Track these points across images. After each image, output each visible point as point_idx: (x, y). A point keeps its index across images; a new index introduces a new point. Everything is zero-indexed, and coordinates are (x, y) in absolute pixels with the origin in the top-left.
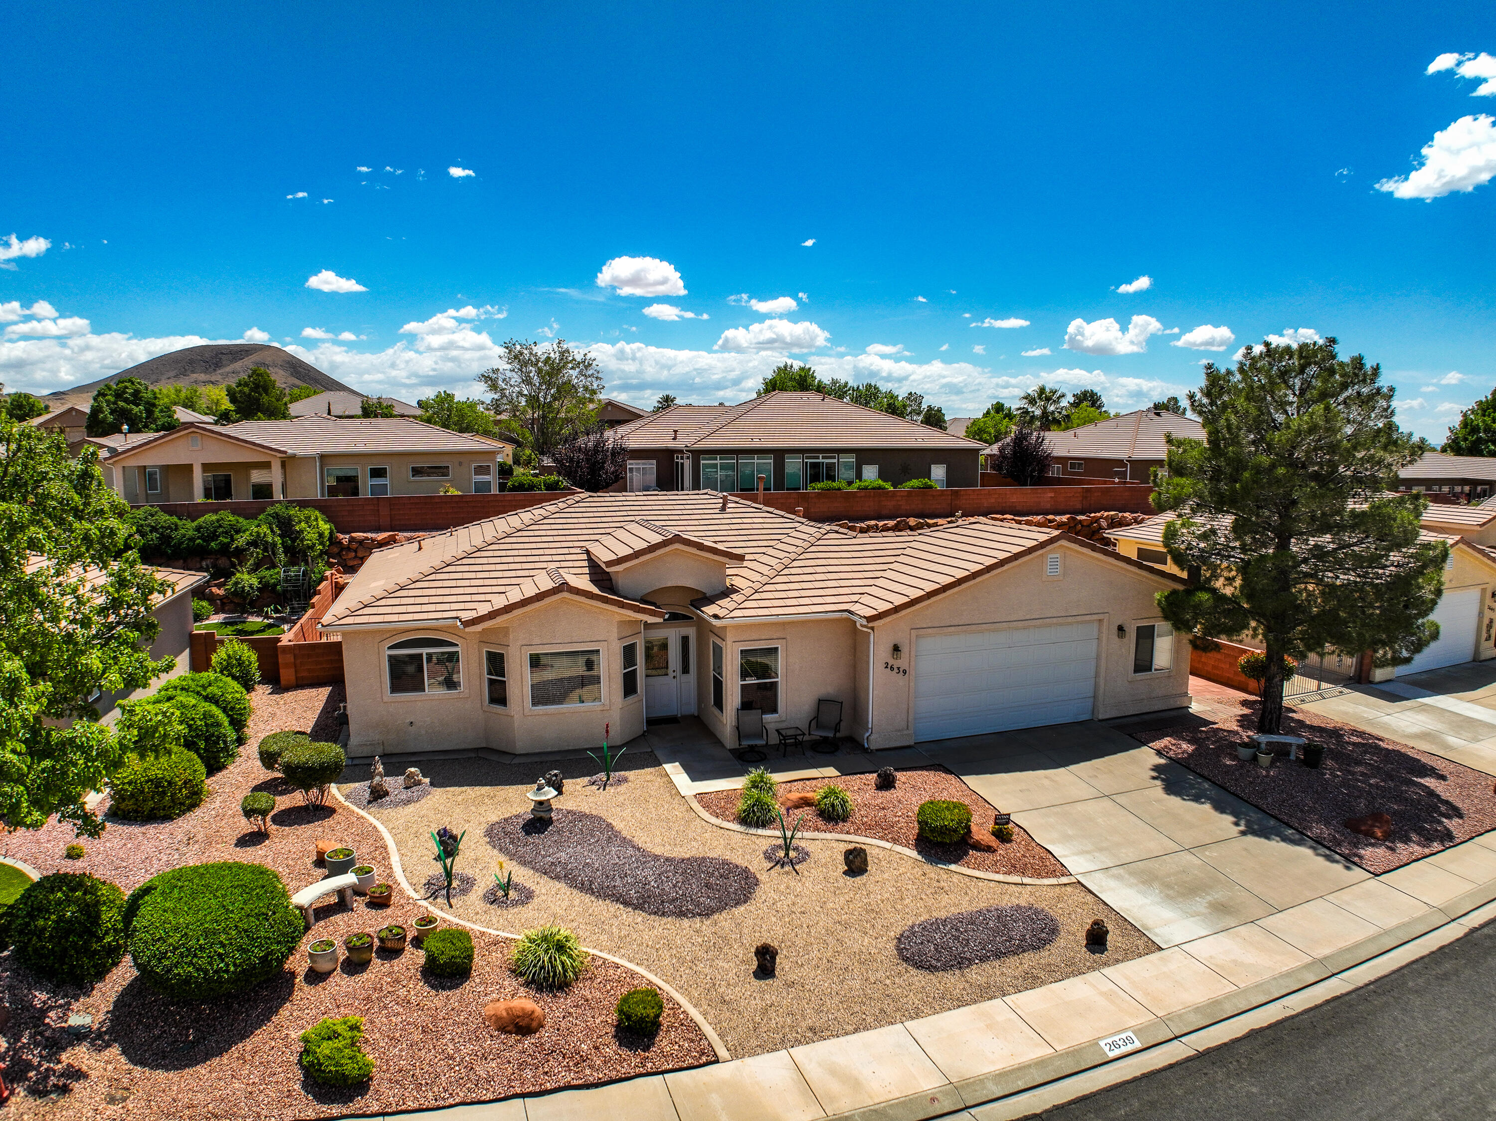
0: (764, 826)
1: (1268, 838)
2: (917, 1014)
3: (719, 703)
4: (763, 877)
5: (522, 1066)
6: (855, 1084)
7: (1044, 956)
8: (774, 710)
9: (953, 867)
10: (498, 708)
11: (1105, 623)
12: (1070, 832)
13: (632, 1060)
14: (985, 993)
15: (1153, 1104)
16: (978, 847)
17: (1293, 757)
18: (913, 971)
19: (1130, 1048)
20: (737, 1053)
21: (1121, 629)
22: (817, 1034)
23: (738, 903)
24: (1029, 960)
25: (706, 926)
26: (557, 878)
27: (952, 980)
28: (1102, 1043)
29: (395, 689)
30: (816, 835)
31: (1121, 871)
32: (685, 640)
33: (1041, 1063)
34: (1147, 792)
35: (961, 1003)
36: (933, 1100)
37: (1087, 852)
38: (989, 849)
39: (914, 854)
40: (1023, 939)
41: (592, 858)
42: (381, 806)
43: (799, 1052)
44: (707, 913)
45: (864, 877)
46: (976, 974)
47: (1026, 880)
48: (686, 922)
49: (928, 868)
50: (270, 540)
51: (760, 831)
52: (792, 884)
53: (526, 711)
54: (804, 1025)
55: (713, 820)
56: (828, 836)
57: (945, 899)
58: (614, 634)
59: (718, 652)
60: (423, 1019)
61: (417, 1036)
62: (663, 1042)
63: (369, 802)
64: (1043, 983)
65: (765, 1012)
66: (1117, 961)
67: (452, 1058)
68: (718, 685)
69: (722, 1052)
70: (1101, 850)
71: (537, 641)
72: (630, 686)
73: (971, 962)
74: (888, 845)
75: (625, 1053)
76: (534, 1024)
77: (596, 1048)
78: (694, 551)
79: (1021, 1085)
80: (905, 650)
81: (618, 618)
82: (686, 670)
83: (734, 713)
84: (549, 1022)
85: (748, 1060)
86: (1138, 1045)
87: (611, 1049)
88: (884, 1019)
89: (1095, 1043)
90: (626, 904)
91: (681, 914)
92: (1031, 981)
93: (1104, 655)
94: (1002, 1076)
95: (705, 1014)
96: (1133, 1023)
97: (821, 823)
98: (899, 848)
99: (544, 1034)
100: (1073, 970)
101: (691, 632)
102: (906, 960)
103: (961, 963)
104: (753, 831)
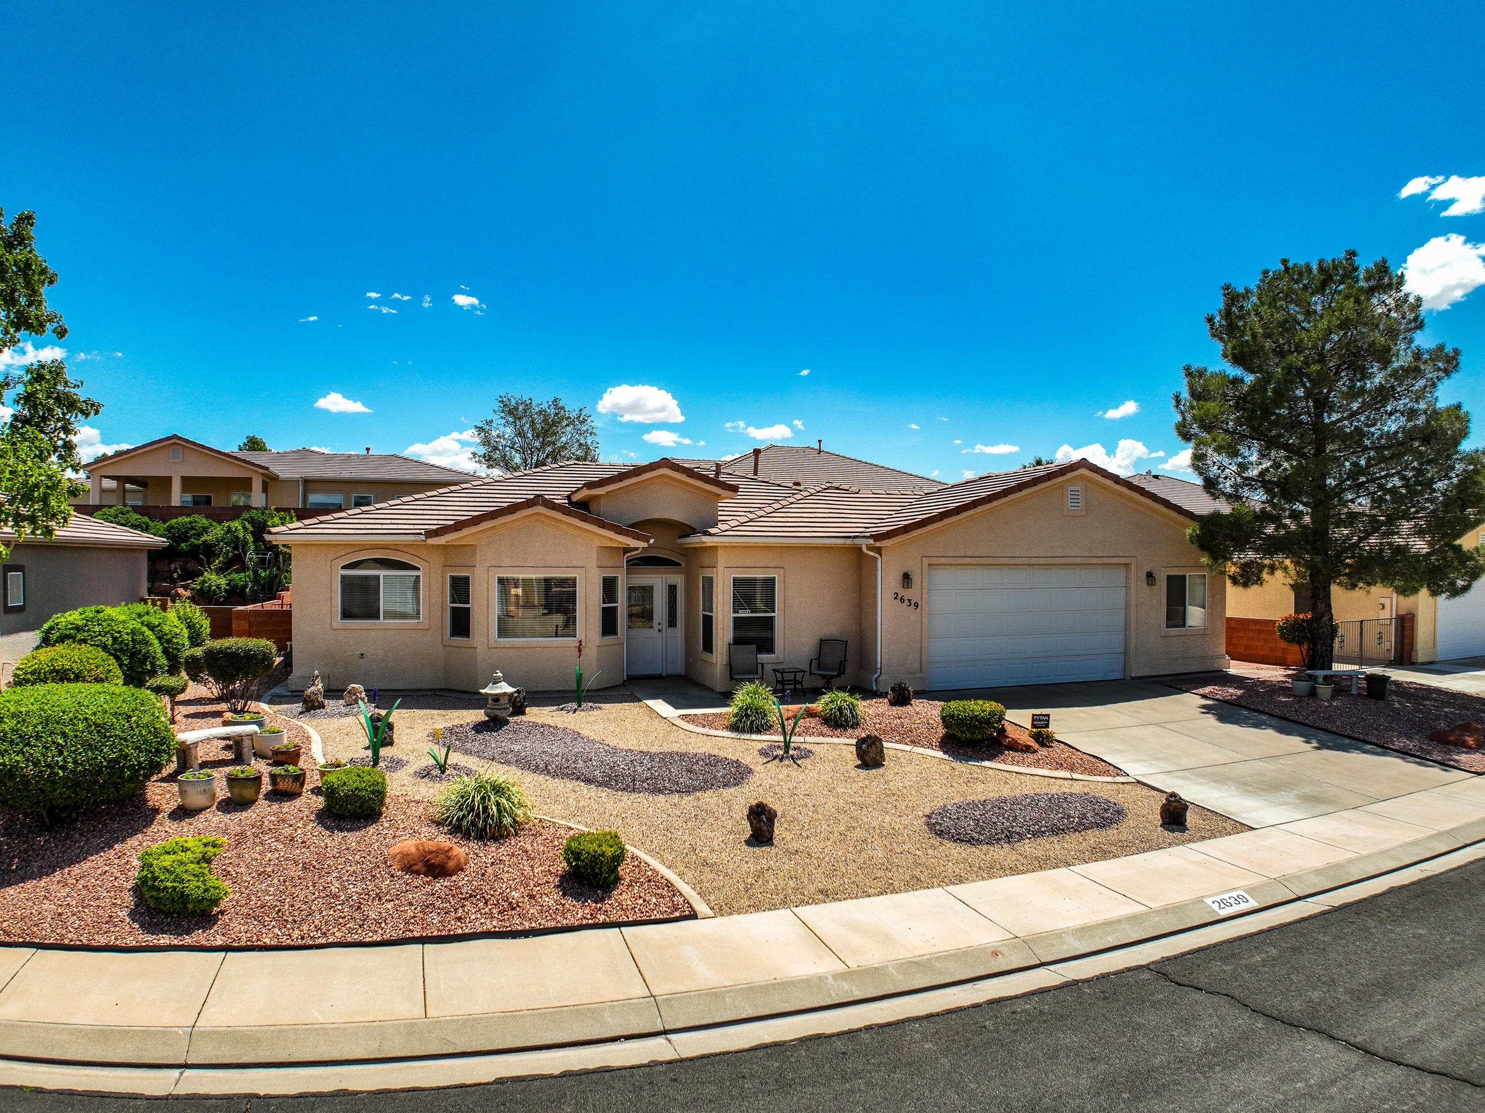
0: (758, 732)
2: (960, 880)
3: (708, 646)
4: (759, 768)
5: (427, 908)
6: (887, 939)
7: (1112, 833)
8: (770, 649)
9: (987, 763)
10: (460, 641)
11: (1133, 568)
12: (1118, 747)
13: (579, 911)
14: (1043, 863)
15: (1295, 950)
16: (1015, 746)
17: (1355, 692)
18: (949, 844)
19: (1243, 907)
20: (722, 910)
21: (1150, 575)
22: (827, 895)
23: (725, 785)
24: (1093, 837)
25: (688, 801)
26: (508, 762)
27: (1001, 853)
28: (1209, 901)
29: (346, 616)
30: (821, 739)
31: (1186, 773)
32: (672, 589)
33: (1133, 919)
34: (1198, 722)
35: (1014, 871)
36: (995, 954)
37: (1145, 761)
38: (1027, 749)
39: (940, 754)
40: (1084, 816)
41: (552, 750)
42: (314, 716)
43: (805, 911)
44: (688, 790)
45: (881, 770)
46: (1028, 847)
47: (1075, 776)
48: (661, 798)
49: (957, 765)
50: (241, 535)
51: (754, 737)
52: (793, 774)
53: (492, 641)
54: (812, 888)
55: (699, 730)
56: (835, 740)
57: (980, 787)
58: (592, 560)
60: (306, 855)
61: (294, 872)
62: (623, 896)
63: (301, 713)
64: (1115, 856)
65: (759, 875)
66: (1204, 838)
67: (336, 896)
68: (708, 622)
69: (701, 907)
70: (1158, 759)
71: (506, 562)
72: (609, 625)
73: (1021, 837)
74: (907, 748)
75: (569, 902)
76: (451, 864)
77: (532, 897)
78: (684, 478)
79: (1112, 941)
80: (916, 579)
81: (598, 542)
82: (672, 623)
83: (725, 649)
84: (471, 867)
85: (738, 920)
86: (1253, 904)
87: (552, 898)
88: (915, 883)
89: (1200, 901)
90: (589, 781)
91: (657, 790)
92: (1101, 853)
93: (1133, 603)
94: (1082, 931)
95: (681, 875)
96: (1242, 884)
97: (825, 729)
98: (921, 750)
99: (461, 879)
100: (1147, 845)
101: (679, 580)
102: (940, 834)
103: (1010, 837)
104: (747, 736)
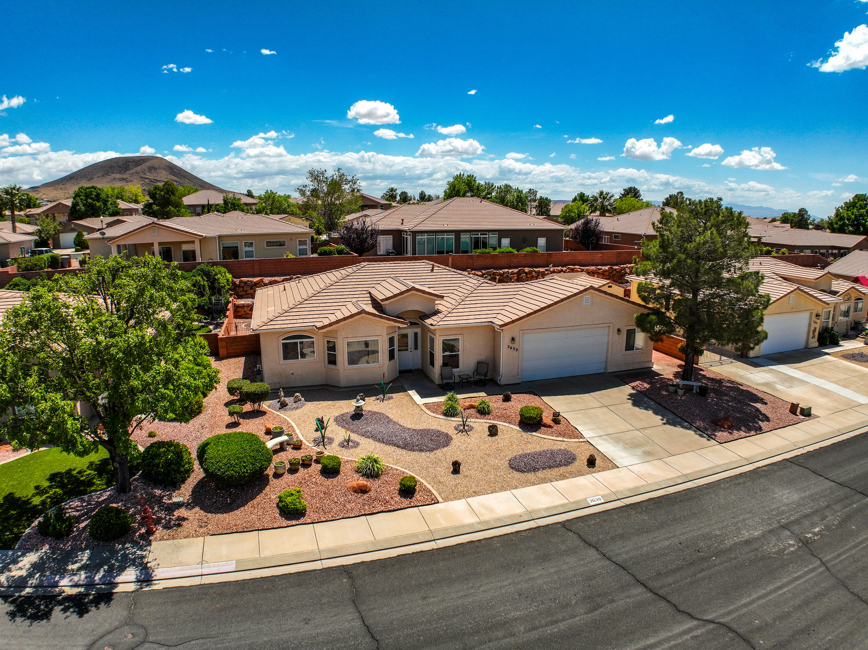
0: (454, 416)
1: (675, 426)
2: (516, 487)
3: (432, 363)
4: (454, 437)
5: (364, 505)
6: (491, 510)
7: (569, 468)
8: (458, 367)
9: (534, 433)
10: (332, 366)
11: (611, 328)
12: (587, 421)
13: (406, 502)
14: (544, 481)
15: (605, 521)
16: (545, 426)
17: (694, 391)
18: (515, 472)
19: (599, 502)
20: (446, 500)
21: (619, 330)
22: (476, 493)
23: (444, 447)
24: (562, 469)
25: (432, 455)
26: (368, 437)
27: (531, 476)
28: (588, 500)
29: (285, 358)
30: (476, 420)
31: (606, 437)
32: (416, 334)
33: (563, 505)
34: (624, 405)
35: (533, 484)
36: (520, 516)
37: (593, 429)
38: (550, 427)
39: (518, 428)
40: (561, 461)
41: (382, 429)
42: (285, 410)
43: (469, 500)
44: (432, 450)
45: (496, 437)
46: (540, 474)
47: (565, 439)
48: (423, 454)
49: (524, 434)
50: (202, 283)
51: (452, 419)
52: (466, 439)
53: (346, 368)
54: (471, 491)
55: (432, 414)
56: (481, 421)
57: (530, 446)
58: (385, 333)
59: (432, 340)
60: (324, 489)
61: (322, 495)
62: (417, 496)
63: (280, 409)
64: (567, 478)
65: (456, 486)
66: (599, 471)
67: (337, 502)
68: (432, 355)
69: (440, 500)
70: (599, 428)
71: (350, 336)
72: (392, 356)
73: (539, 469)
74: (507, 425)
75: (403, 500)
76: (368, 489)
77: (392, 498)
78: (421, 294)
79: (555, 513)
80: (517, 340)
81: (387, 325)
82: (416, 348)
83: (439, 368)
84: (373, 489)
85: (450, 503)
86: (603, 501)
87: (398, 498)
88: (503, 489)
89: (585, 500)
90: (398, 447)
91: (421, 450)
92: (563, 477)
93: (610, 343)
94: (547, 509)
95: (433, 487)
96: (602, 493)
97: (478, 415)
98: (511, 426)
99: (372, 493)
100: (580, 474)
101: (418, 330)
102: (512, 468)
103: (535, 470)
104: (449, 418)
